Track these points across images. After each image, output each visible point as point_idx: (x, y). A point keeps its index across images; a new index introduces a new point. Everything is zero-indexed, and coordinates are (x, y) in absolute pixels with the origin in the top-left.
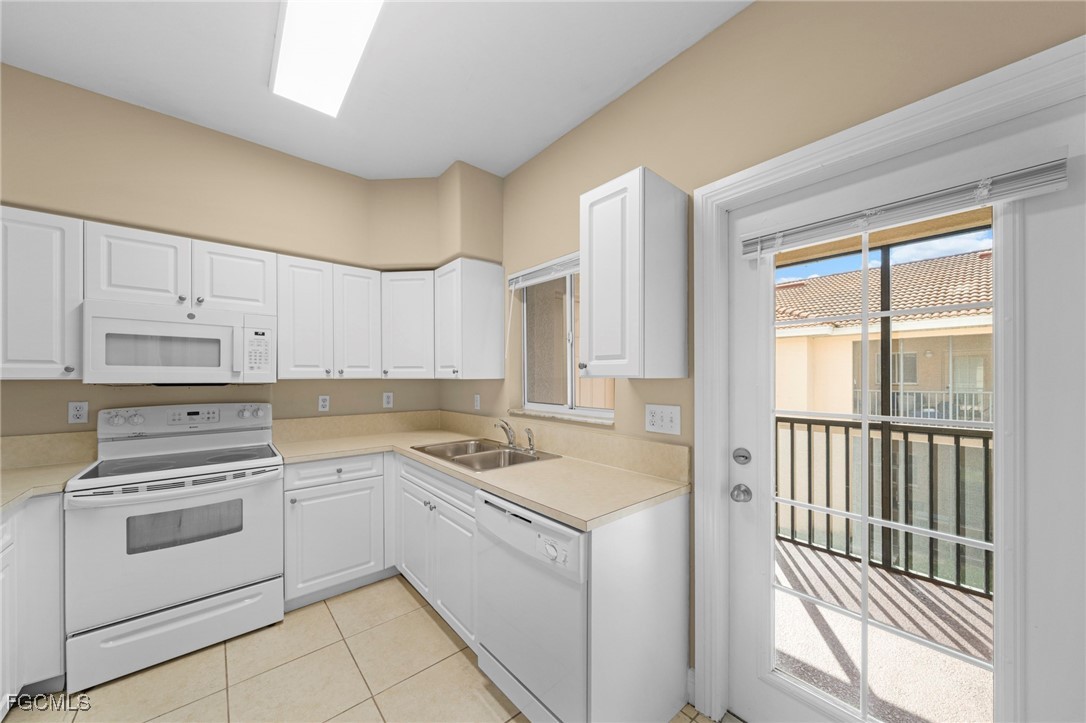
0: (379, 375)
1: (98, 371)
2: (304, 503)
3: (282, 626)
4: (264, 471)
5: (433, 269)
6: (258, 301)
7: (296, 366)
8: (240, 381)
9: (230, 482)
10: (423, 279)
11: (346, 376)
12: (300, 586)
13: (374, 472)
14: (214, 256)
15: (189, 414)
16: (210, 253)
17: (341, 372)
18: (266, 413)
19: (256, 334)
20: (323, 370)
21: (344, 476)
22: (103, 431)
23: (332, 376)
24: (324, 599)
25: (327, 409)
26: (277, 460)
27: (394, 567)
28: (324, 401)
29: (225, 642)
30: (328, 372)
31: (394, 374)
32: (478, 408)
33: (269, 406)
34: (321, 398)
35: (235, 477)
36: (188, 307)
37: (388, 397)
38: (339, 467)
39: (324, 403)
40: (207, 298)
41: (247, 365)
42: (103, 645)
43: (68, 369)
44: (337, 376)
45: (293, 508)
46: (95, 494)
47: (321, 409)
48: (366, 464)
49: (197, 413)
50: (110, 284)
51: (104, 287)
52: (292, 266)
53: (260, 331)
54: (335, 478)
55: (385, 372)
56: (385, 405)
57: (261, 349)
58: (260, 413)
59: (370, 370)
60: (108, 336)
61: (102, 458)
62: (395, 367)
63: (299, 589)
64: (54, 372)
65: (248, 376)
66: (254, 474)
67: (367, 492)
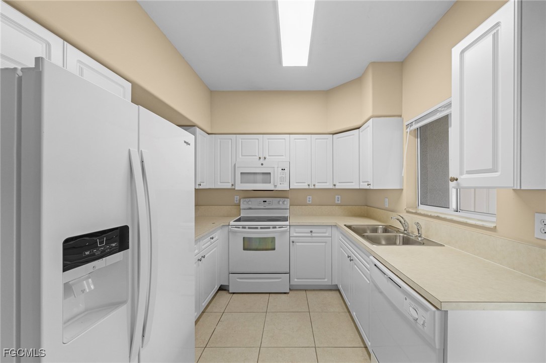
0: (331, 187)
1: (240, 186)
2: (297, 244)
3: (288, 295)
4: (282, 227)
5: (359, 128)
6: (283, 156)
7: (297, 183)
8: (277, 189)
9: (271, 230)
10: (353, 135)
11: (317, 187)
12: (296, 280)
13: (327, 234)
14: (269, 140)
15: (264, 201)
16: (268, 139)
17: (314, 185)
18: (287, 202)
19: (282, 169)
20: (306, 184)
21: (314, 235)
22: (242, 206)
23: (310, 187)
24: (306, 289)
25: (310, 202)
26: (287, 223)
27: (337, 285)
28: (309, 198)
29: (270, 293)
30: (309, 185)
31: (339, 186)
32: (387, 206)
33: (289, 200)
34: (308, 197)
35: (273, 228)
36: (262, 161)
37: (338, 198)
38: (311, 230)
39: (309, 200)
40: (267, 157)
41: (279, 183)
42: (237, 280)
43: (232, 185)
44: (313, 187)
45: (293, 245)
46: (236, 227)
47: (308, 202)
48: (324, 230)
49: (266, 201)
50: (242, 156)
51: (240, 157)
52: (295, 139)
53: (283, 168)
54: (309, 235)
55: (335, 185)
56: (337, 202)
57: (284, 176)
58: (285, 203)
59: (328, 184)
60: (241, 173)
61: (241, 215)
62: (339, 183)
63: (296, 281)
64: (229, 186)
65: (279, 188)
66: (279, 227)
67: (324, 244)
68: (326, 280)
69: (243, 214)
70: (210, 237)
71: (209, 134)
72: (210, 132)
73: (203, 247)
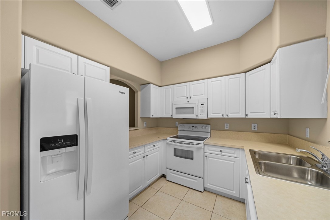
0: (244, 116)
1: (175, 116)
2: (210, 158)
3: (202, 193)
4: (198, 145)
5: (270, 62)
6: (203, 95)
7: (213, 113)
8: (198, 118)
9: (191, 146)
10: (265, 69)
11: (230, 117)
12: (208, 184)
13: (235, 155)
14: (193, 85)
15: (192, 126)
16: (193, 84)
17: (227, 115)
18: (208, 128)
19: (202, 104)
20: (221, 114)
21: (223, 154)
22: (179, 129)
23: (224, 117)
24: (217, 194)
25: (228, 128)
26: (202, 142)
28: (227, 125)
29: (190, 188)
30: (223, 115)
31: (250, 116)
33: (210, 126)
35: (192, 144)
36: (189, 99)
37: (255, 126)
38: (221, 149)
39: (227, 126)
40: (192, 97)
41: (199, 114)
42: (171, 174)
43: (172, 115)
44: (226, 117)
45: (206, 159)
46: (170, 141)
47: (226, 128)
48: (233, 151)
49: (193, 126)
50: (177, 97)
51: (176, 98)
52: (212, 82)
53: (202, 103)
54: (220, 153)
55: (246, 115)
56: (253, 129)
57: (203, 109)
58: (207, 128)
59: (240, 114)
60: (176, 108)
62: (251, 113)
64: (169, 116)
65: (200, 117)
66: (196, 145)
67: (233, 163)
68: (234, 192)
69: (180, 133)
70: (153, 145)
71: (160, 87)
72: (160, 85)
73: (147, 150)
